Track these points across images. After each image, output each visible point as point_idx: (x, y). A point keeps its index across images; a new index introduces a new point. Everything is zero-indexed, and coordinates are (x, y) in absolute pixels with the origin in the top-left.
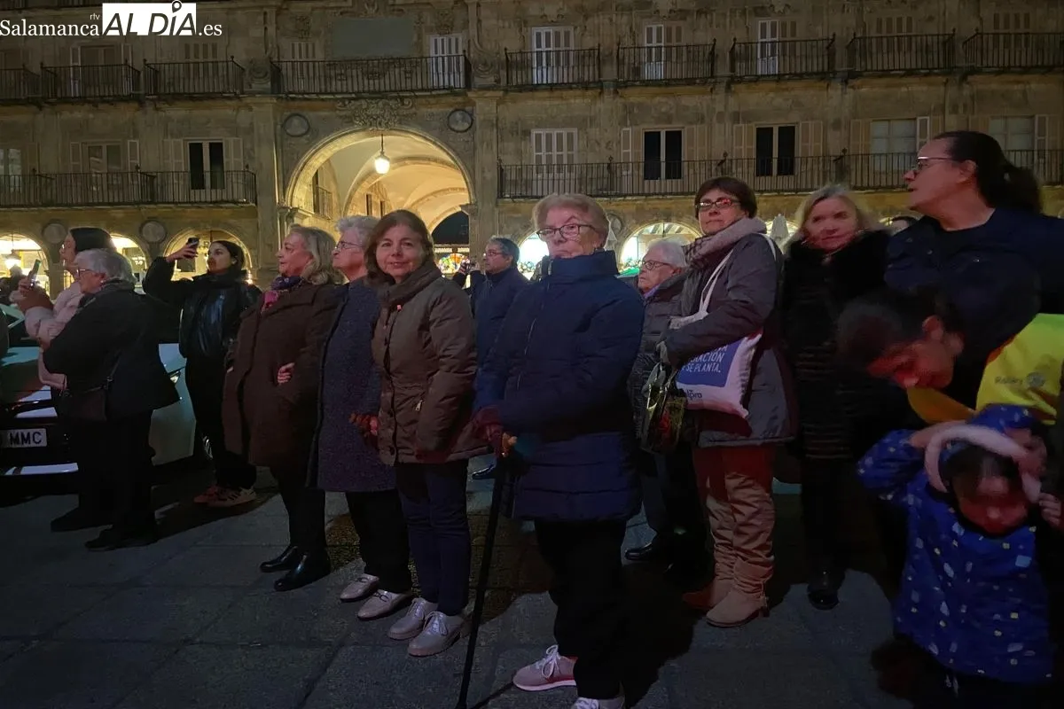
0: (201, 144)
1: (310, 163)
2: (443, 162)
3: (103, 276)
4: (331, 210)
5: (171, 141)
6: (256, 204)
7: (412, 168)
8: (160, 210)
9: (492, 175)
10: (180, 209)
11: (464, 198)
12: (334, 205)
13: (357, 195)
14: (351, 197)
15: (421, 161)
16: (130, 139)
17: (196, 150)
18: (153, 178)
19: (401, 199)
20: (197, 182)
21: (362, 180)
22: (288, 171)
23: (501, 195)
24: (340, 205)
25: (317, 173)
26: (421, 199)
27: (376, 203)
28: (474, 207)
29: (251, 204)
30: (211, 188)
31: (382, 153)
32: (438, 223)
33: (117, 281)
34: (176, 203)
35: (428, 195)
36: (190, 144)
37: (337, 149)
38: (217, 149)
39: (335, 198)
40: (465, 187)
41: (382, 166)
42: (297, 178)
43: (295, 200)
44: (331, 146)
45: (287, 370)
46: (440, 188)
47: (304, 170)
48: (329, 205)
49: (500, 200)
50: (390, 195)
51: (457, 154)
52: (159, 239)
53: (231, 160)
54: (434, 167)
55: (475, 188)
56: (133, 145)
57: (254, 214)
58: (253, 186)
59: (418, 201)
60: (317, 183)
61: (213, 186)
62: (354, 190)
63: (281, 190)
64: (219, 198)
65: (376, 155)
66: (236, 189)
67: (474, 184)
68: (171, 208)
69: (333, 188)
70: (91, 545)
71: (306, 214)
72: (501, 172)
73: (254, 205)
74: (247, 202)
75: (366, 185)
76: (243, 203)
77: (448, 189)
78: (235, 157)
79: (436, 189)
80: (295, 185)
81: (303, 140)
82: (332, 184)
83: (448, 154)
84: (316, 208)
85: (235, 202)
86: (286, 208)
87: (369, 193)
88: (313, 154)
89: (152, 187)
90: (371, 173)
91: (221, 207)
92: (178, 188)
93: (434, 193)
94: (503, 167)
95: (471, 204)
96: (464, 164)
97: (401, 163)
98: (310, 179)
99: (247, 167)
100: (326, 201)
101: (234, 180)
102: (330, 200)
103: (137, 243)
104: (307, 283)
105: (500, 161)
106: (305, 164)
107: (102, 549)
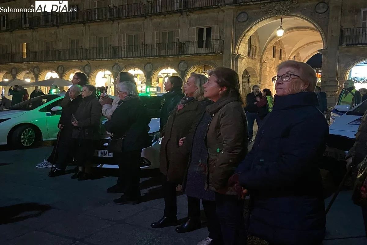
0: (203, 28)
1: (247, 34)
2: (312, 29)
3: (126, 93)
4: (255, 55)
5: (191, 28)
6: (223, 53)
7: (296, 33)
8: (185, 57)
9: (337, 34)
10: (193, 57)
11: (321, 46)
12: (257, 52)
13: (268, 47)
14: (265, 48)
15: (301, 29)
16: (176, 28)
17: (201, 31)
18: (184, 44)
19: (291, 47)
20: (201, 45)
21: (271, 40)
22: (237, 38)
23: (341, 44)
24: (260, 52)
25: (250, 37)
26: (301, 47)
27: (278, 50)
28: (326, 50)
29: (221, 53)
30: (206, 47)
31: (281, 27)
32: (309, 58)
33: (131, 95)
34: (191, 54)
35: (304, 45)
36: (199, 29)
37: (260, 26)
38: (209, 30)
39: (258, 49)
40: (322, 40)
41: (280, 33)
42: (241, 41)
43: (239, 51)
44: (257, 25)
45: (183, 140)
46: (310, 42)
47: (244, 37)
48: (255, 53)
49: (340, 47)
50: (285, 46)
51: (319, 25)
52: (185, 69)
53: (215, 35)
54: (307, 31)
55: (327, 41)
56: (178, 31)
57: (221, 57)
58: (222, 45)
59: (299, 48)
60: (250, 43)
61: (207, 46)
62: (267, 45)
63: (234, 46)
64: (208, 52)
65: (278, 28)
66: (215, 47)
67: (326, 39)
68: (190, 56)
69: (257, 45)
70: (115, 201)
71: (243, 57)
72: (342, 32)
73: (222, 54)
74: (219, 53)
75: (273, 42)
76: (218, 53)
77: (315, 42)
78: (216, 33)
79: (308, 42)
80: (240, 44)
81: (245, 24)
82: (257, 42)
83: (314, 25)
84: (249, 54)
85: (214, 53)
86: (235, 55)
87: (275, 45)
88: (249, 30)
89: (183, 47)
90: (275, 37)
91: (209, 55)
92: (193, 48)
93: (308, 44)
94: (343, 30)
95: (324, 49)
96: (322, 29)
97: (290, 31)
98: (247, 41)
99: (220, 37)
100: (254, 51)
101: (215, 43)
102: (255, 50)
103: (177, 71)
104: (196, 100)
105: (342, 26)
106: (245, 34)
107: (120, 203)
